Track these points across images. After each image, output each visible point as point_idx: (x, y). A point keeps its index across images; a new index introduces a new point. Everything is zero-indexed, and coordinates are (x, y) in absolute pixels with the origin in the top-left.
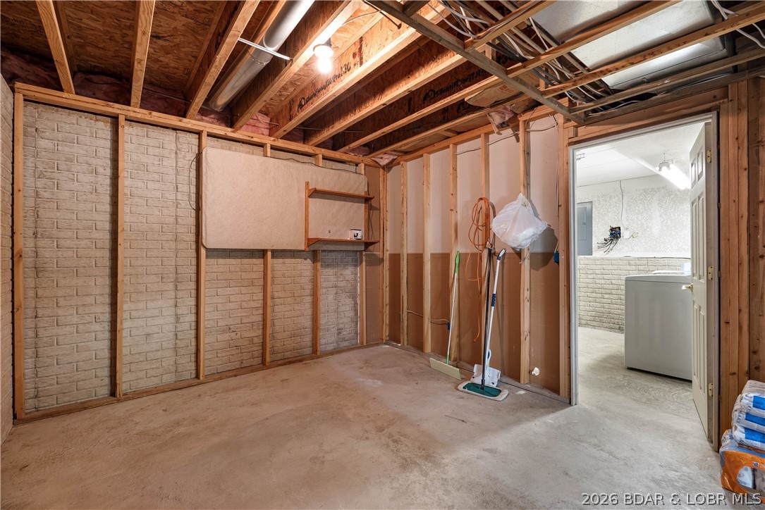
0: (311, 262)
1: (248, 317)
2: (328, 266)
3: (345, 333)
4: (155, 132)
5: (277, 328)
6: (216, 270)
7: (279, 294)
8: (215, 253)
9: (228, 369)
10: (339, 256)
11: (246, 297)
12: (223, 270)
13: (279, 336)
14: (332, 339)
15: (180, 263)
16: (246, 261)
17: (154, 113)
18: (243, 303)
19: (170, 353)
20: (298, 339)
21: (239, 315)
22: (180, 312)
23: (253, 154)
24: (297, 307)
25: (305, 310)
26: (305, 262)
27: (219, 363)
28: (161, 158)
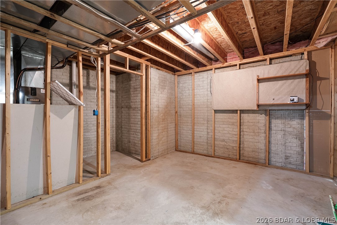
0: (265, 116)
1: (232, 137)
2: (278, 118)
3: (291, 160)
4: (201, 74)
5: (245, 145)
6: (219, 118)
7: (247, 130)
8: (219, 111)
9: (224, 156)
10: (287, 113)
11: (231, 129)
12: (222, 118)
13: (246, 149)
14: (281, 160)
15: (208, 115)
16: (231, 115)
17: (200, 68)
18: (230, 132)
19: (206, 144)
20: (257, 154)
21: (228, 136)
22: (208, 131)
23: (233, 70)
24: (256, 138)
25: (262, 140)
26: (261, 116)
27: (221, 152)
28: (203, 81)
